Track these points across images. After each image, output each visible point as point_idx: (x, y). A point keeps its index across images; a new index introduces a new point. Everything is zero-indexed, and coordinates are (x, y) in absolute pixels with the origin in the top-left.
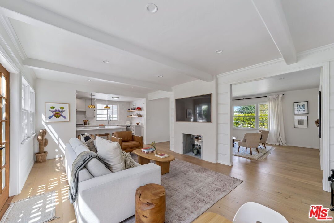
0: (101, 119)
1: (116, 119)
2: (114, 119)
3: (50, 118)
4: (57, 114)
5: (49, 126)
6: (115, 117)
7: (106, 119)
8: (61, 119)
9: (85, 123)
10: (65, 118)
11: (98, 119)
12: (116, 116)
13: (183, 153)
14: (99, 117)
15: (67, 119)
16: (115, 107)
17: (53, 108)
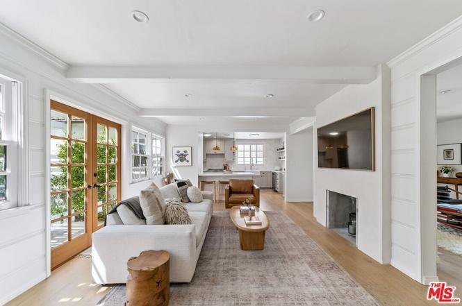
0: (242, 163)
1: (262, 163)
2: (258, 163)
3: (176, 162)
4: (182, 157)
5: (176, 169)
6: (261, 161)
7: (249, 163)
8: (184, 163)
9: (225, 168)
10: (188, 161)
11: (239, 163)
12: (262, 159)
13: (328, 226)
14: (240, 161)
15: (190, 164)
16: (261, 147)
17: (179, 152)
